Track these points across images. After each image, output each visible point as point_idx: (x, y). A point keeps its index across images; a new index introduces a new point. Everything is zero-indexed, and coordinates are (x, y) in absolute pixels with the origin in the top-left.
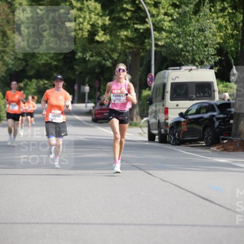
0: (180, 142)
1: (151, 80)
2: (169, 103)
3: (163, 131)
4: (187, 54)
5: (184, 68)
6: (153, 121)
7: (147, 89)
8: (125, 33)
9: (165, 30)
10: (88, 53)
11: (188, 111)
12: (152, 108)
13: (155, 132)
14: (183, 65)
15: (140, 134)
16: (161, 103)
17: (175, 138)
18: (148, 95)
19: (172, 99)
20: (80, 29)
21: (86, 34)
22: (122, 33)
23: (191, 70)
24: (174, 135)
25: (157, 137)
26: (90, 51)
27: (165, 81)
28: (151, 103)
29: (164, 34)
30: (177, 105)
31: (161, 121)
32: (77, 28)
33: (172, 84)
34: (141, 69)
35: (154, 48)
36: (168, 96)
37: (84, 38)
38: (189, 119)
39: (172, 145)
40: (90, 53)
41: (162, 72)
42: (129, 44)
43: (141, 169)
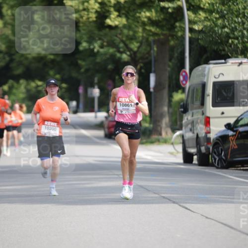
0: (228, 164)
1: (185, 78)
2: (211, 110)
3: (203, 149)
4: (236, 41)
5: (231, 61)
6: (189, 135)
7: (180, 91)
8: (148, 14)
9: (203, 9)
10: (96, 42)
11: (237, 121)
12: (187, 118)
13: (193, 150)
14: (229, 57)
15: (171, 153)
16: (200, 111)
17: (220, 159)
18: (182, 100)
19: (215, 104)
20: (84, 10)
21: (93, 16)
22: (143, 14)
23: (241, 64)
24: (219, 155)
25: (195, 157)
26: (100, 39)
27: (205, 80)
28: (186, 110)
29: (202, 15)
30: (223, 113)
31: (200, 136)
32: (81, 8)
33: (215, 84)
34: (170, 64)
35: (188, 35)
36: (209, 100)
37: (90, 22)
38: (240, 133)
39: (217, 168)
40: (99, 42)
41: (200, 68)
42: (153, 29)
43: (174, 202)
